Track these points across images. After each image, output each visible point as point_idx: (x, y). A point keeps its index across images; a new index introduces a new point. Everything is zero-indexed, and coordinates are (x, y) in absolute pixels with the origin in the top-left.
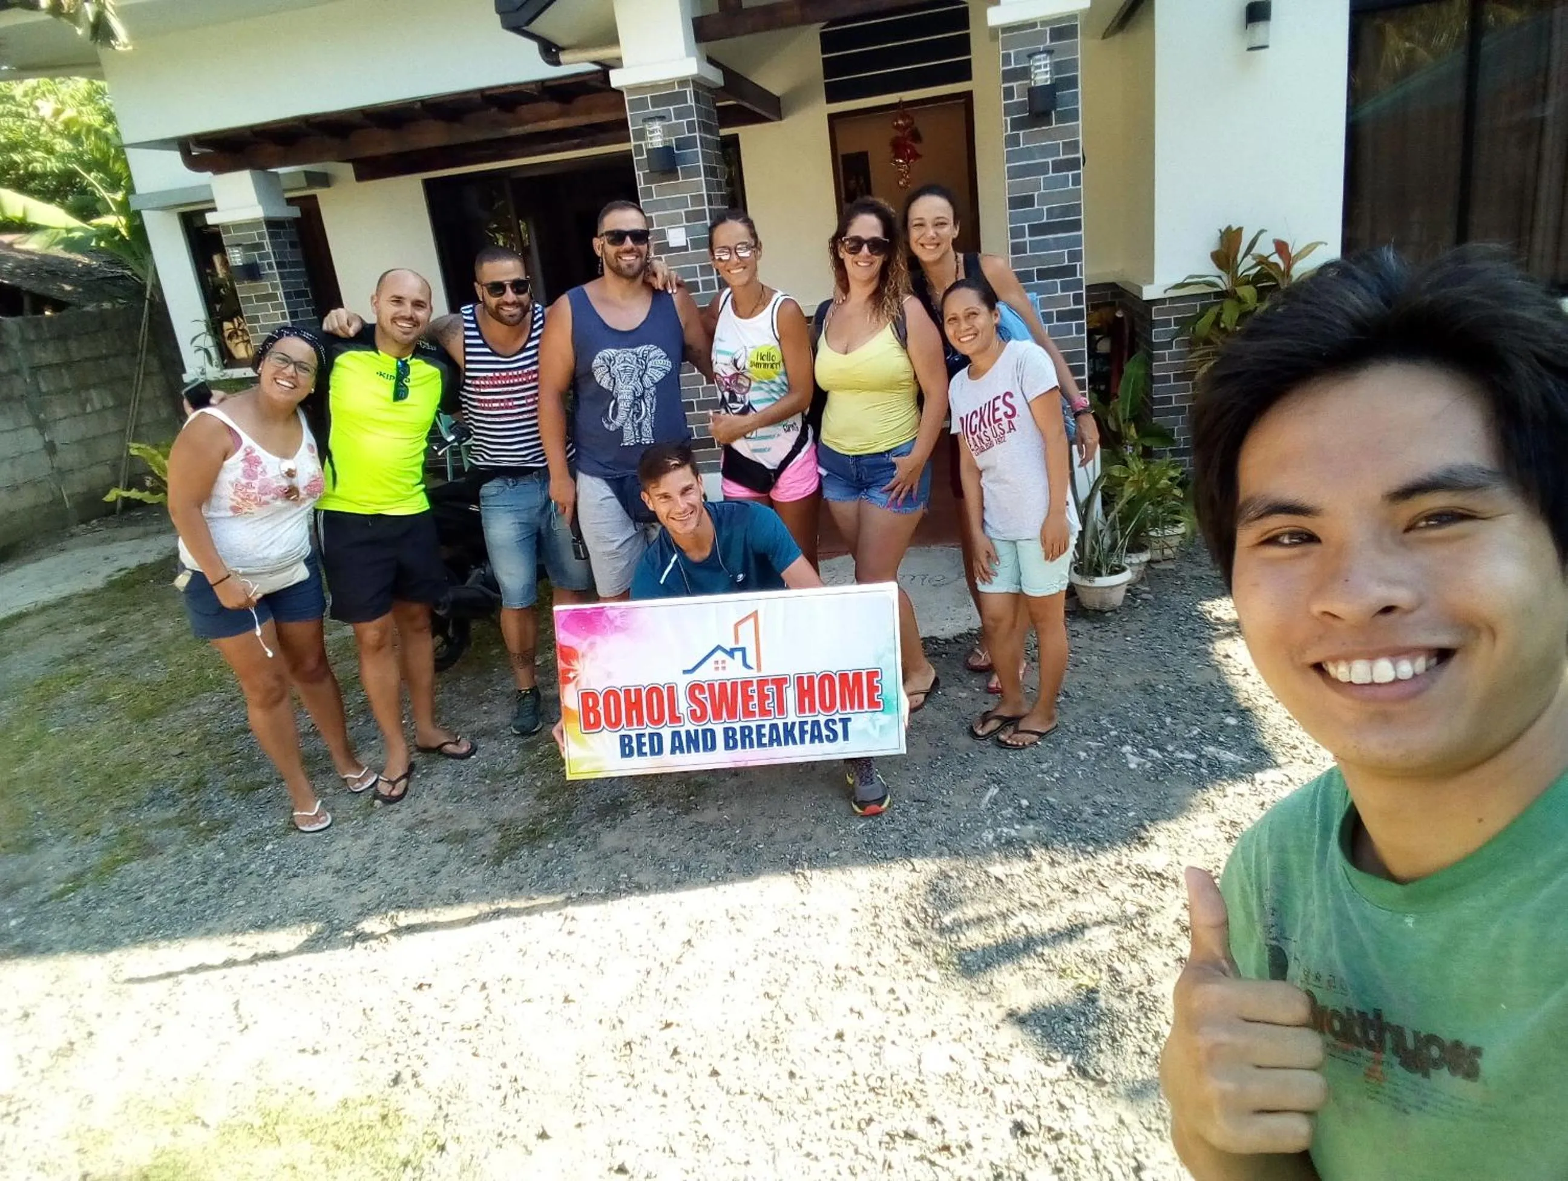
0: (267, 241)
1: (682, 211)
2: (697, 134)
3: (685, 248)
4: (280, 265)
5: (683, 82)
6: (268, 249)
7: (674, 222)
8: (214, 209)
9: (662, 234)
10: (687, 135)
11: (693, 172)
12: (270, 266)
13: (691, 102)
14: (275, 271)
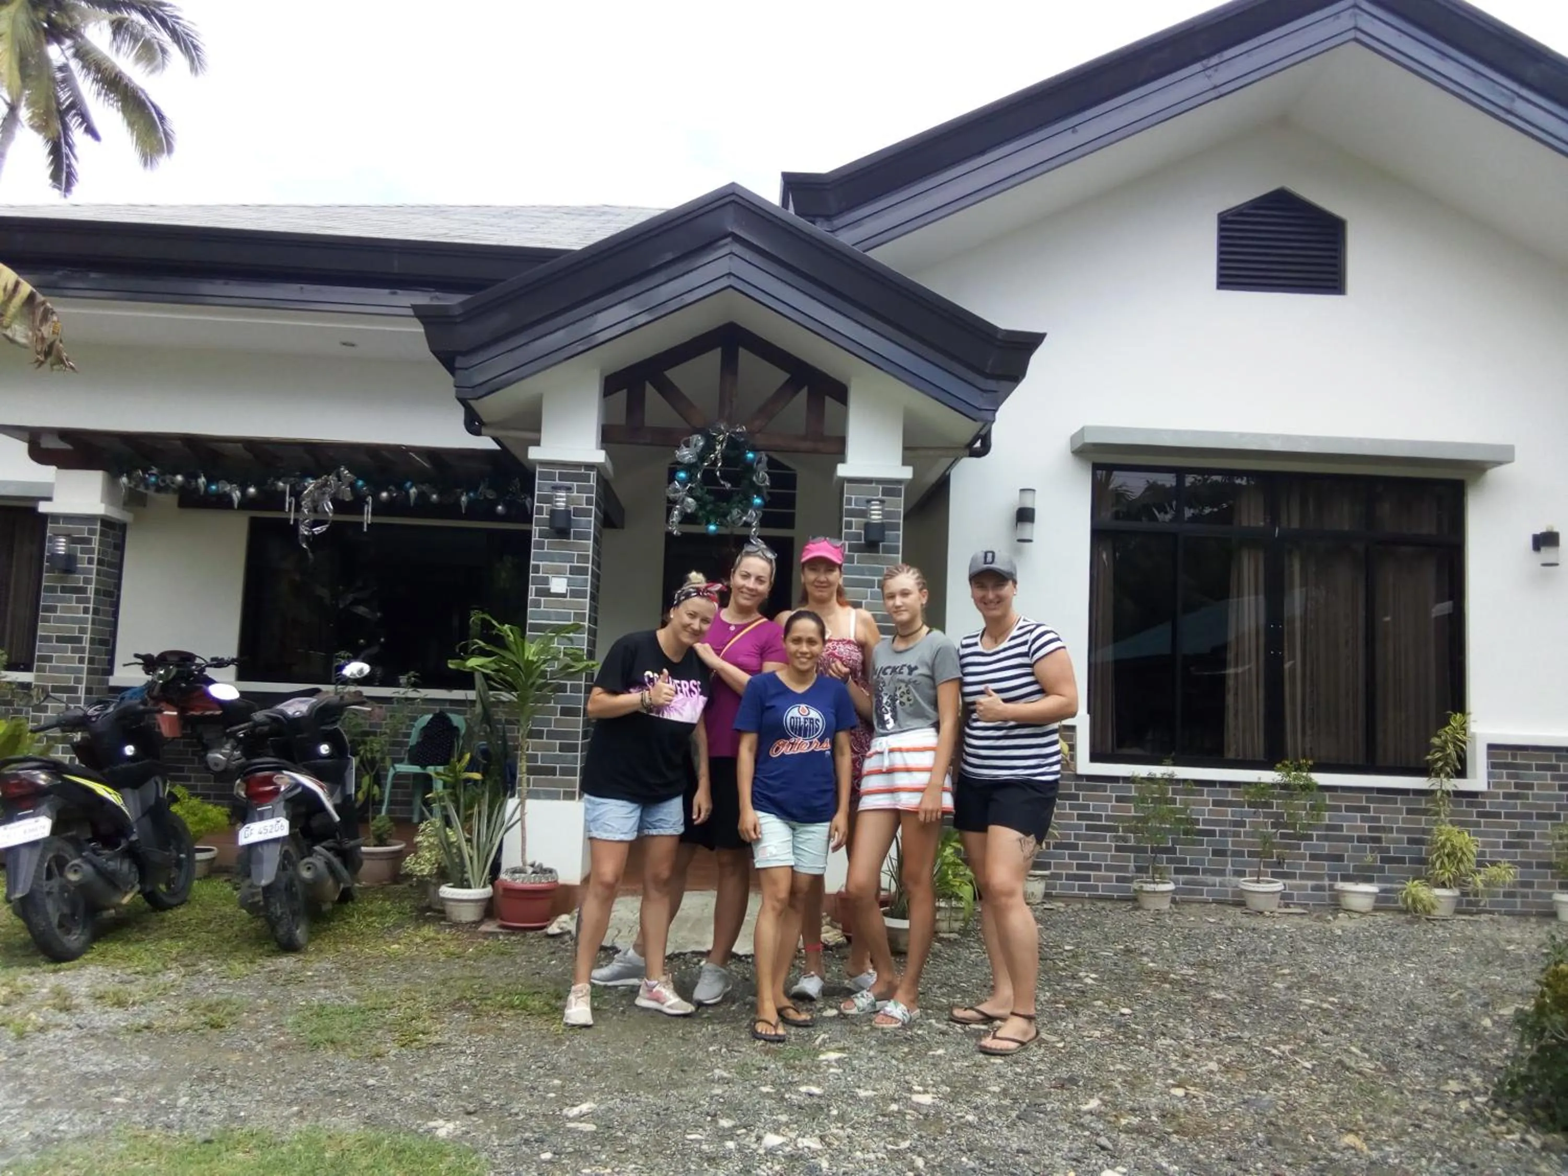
0: (96, 538)
1: (568, 565)
2: (593, 507)
3: (564, 595)
4: (100, 562)
5: (590, 466)
6: (95, 545)
7: (558, 572)
8: (49, 499)
9: (546, 581)
10: (584, 506)
11: (584, 536)
12: (90, 561)
13: (593, 483)
14: (94, 566)
